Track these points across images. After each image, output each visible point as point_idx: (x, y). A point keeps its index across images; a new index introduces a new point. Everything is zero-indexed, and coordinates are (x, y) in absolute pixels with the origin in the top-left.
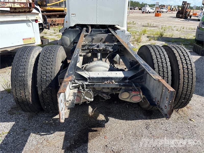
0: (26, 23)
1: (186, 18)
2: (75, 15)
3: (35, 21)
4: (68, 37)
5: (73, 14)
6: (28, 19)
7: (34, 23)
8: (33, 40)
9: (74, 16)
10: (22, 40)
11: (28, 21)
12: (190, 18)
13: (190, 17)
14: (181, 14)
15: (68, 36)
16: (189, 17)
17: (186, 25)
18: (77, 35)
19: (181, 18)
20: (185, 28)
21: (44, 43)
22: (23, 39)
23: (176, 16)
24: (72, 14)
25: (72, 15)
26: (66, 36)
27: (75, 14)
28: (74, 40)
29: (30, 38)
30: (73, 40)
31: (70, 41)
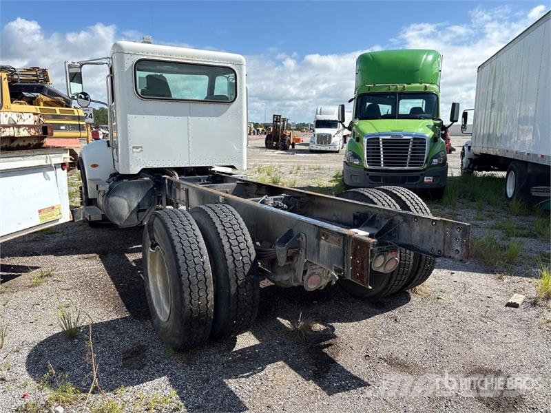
0: (42, 173)
1: (285, 148)
2: (140, 149)
3: (62, 167)
4: (125, 199)
5: (137, 148)
6: (49, 163)
7: (59, 170)
8: (58, 211)
9: (138, 150)
10: (38, 212)
11: (49, 167)
12: (293, 147)
13: (293, 145)
14: (274, 141)
15: (126, 197)
16: (291, 147)
17: (302, 162)
18: (146, 192)
19: (276, 148)
20: (302, 168)
21: (77, 218)
22: (40, 211)
23: (264, 146)
24: (133, 147)
25: (134, 150)
26: (120, 197)
27: (142, 147)
28: (139, 205)
29: (53, 208)
30: (135, 205)
31: (130, 208)
